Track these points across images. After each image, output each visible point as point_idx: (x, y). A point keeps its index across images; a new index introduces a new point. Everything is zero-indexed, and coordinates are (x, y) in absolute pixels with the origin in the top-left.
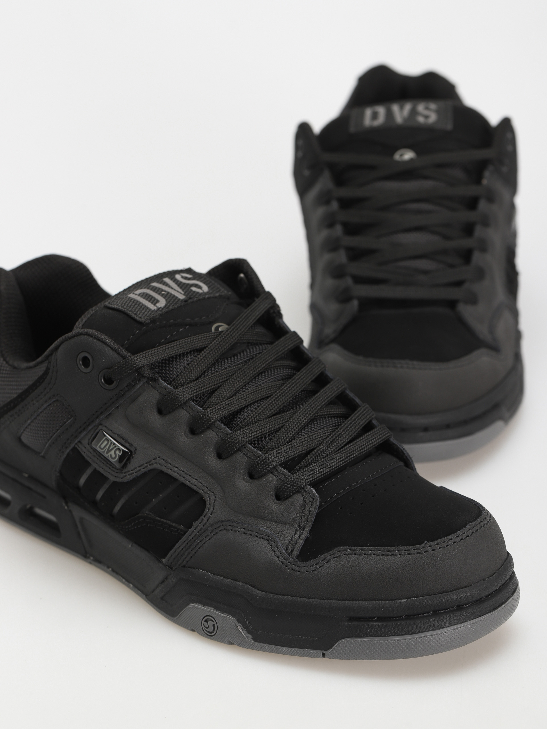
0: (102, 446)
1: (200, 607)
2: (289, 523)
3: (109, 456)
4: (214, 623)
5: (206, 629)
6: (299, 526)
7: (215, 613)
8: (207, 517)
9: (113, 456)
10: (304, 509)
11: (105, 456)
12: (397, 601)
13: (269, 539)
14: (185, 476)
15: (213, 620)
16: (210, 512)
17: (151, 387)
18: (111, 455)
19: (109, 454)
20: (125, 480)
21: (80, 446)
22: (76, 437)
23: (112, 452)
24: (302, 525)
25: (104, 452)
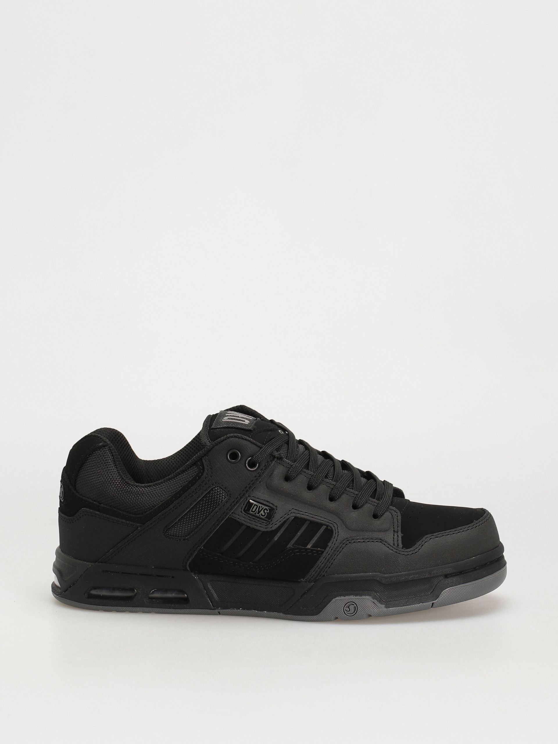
0: (254, 510)
1: (342, 598)
2: (388, 530)
3: (260, 515)
4: (354, 606)
5: (348, 612)
6: (394, 531)
7: (355, 598)
8: (336, 538)
9: (263, 514)
10: (393, 520)
11: (257, 516)
12: (471, 559)
13: (381, 541)
14: (314, 516)
15: (354, 604)
16: (337, 535)
17: (279, 464)
18: (261, 514)
19: (260, 514)
20: (274, 528)
21: (234, 515)
22: (231, 509)
23: (262, 512)
24: (396, 530)
25: (256, 513)
